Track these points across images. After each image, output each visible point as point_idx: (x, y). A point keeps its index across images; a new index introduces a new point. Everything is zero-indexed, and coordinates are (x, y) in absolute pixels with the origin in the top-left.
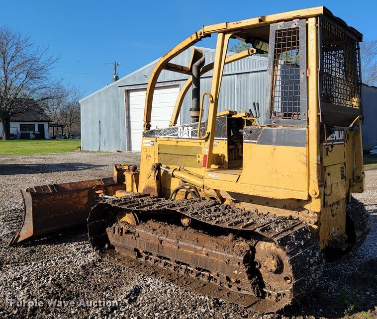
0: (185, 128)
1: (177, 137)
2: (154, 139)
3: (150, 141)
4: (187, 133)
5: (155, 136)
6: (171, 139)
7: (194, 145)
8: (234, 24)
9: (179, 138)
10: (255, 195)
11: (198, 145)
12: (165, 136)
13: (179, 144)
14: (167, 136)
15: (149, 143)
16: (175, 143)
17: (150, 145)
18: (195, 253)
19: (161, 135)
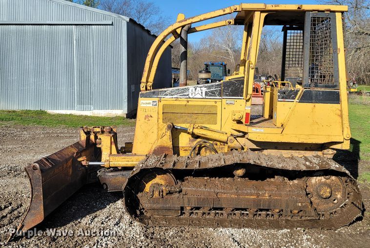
0: (198, 89)
1: (188, 97)
2: (157, 100)
3: (151, 102)
4: (201, 93)
5: (159, 96)
6: (180, 99)
7: (208, 104)
8: (272, 6)
9: (190, 98)
10: (300, 142)
11: (213, 104)
12: (172, 97)
13: (190, 103)
14: (175, 96)
15: (150, 103)
16: (185, 103)
17: (151, 105)
18: (258, 197)
19: (167, 95)
